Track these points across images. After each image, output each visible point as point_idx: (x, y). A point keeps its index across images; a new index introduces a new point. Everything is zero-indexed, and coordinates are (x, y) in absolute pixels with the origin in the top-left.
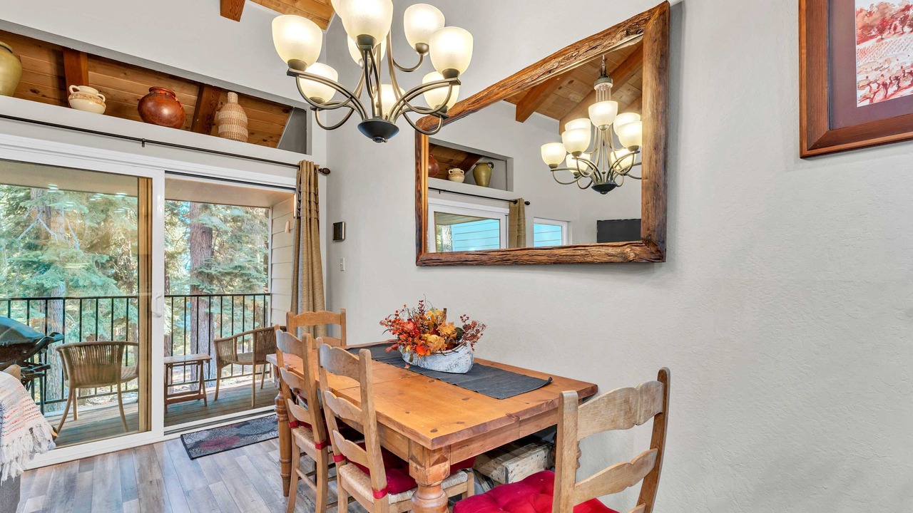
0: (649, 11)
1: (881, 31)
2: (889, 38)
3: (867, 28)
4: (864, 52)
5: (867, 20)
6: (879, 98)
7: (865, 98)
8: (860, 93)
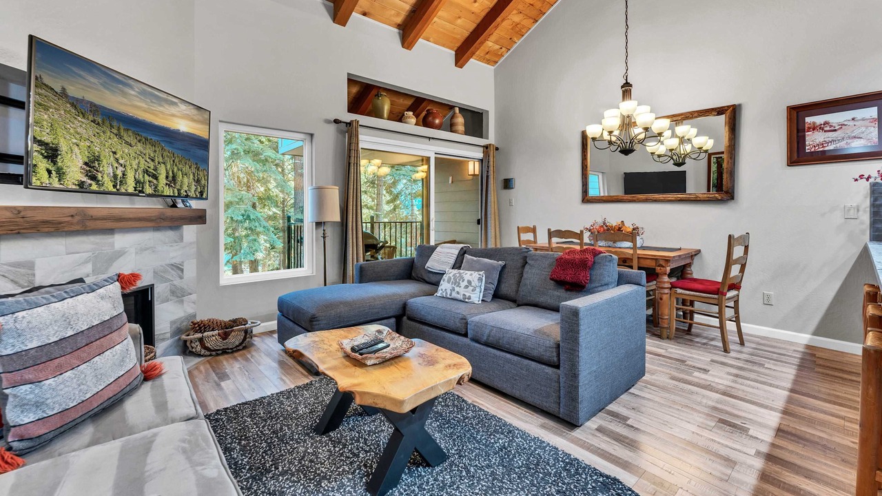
0: (728, 106)
1: (814, 130)
2: (816, 133)
3: (809, 128)
4: (808, 135)
5: (809, 126)
6: (813, 150)
7: (808, 149)
8: (807, 148)
